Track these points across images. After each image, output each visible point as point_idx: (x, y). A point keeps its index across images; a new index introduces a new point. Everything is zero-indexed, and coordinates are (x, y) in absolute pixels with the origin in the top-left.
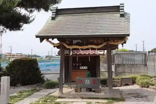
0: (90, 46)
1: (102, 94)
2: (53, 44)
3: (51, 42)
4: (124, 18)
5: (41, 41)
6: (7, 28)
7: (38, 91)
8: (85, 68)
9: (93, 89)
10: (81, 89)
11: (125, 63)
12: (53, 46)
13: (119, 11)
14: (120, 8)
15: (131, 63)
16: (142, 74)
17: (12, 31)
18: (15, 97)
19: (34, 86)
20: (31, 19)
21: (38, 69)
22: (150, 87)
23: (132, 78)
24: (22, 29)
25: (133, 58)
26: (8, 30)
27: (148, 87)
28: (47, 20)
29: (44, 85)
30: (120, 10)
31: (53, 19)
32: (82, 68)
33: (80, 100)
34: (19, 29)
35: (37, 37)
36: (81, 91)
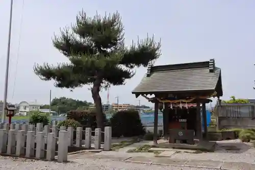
0: (180, 101)
1: (195, 146)
2: (148, 98)
3: (146, 97)
4: (213, 74)
5: (137, 96)
6: (111, 83)
7: (139, 142)
8: (184, 120)
9: (187, 141)
10: (175, 140)
11: (229, 115)
12: (147, 100)
13: (208, 67)
14: (210, 64)
15: (237, 116)
16: (251, 128)
17: (116, 86)
18: (116, 145)
19: (137, 137)
20: (132, 74)
21: (139, 121)
22: (251, 141)
23: (235, 132)
24: (124, 83)
25: (238, 110)
26: (112, 85)
27: (249, 141)
28: (143, 77)
29: (144, 136)
30: (210, 66)
31: (148, 76)
32: (181, 120)
33: (172, 149)
34: (122, 84)
35: (133, 93)
36: (175, 142)
